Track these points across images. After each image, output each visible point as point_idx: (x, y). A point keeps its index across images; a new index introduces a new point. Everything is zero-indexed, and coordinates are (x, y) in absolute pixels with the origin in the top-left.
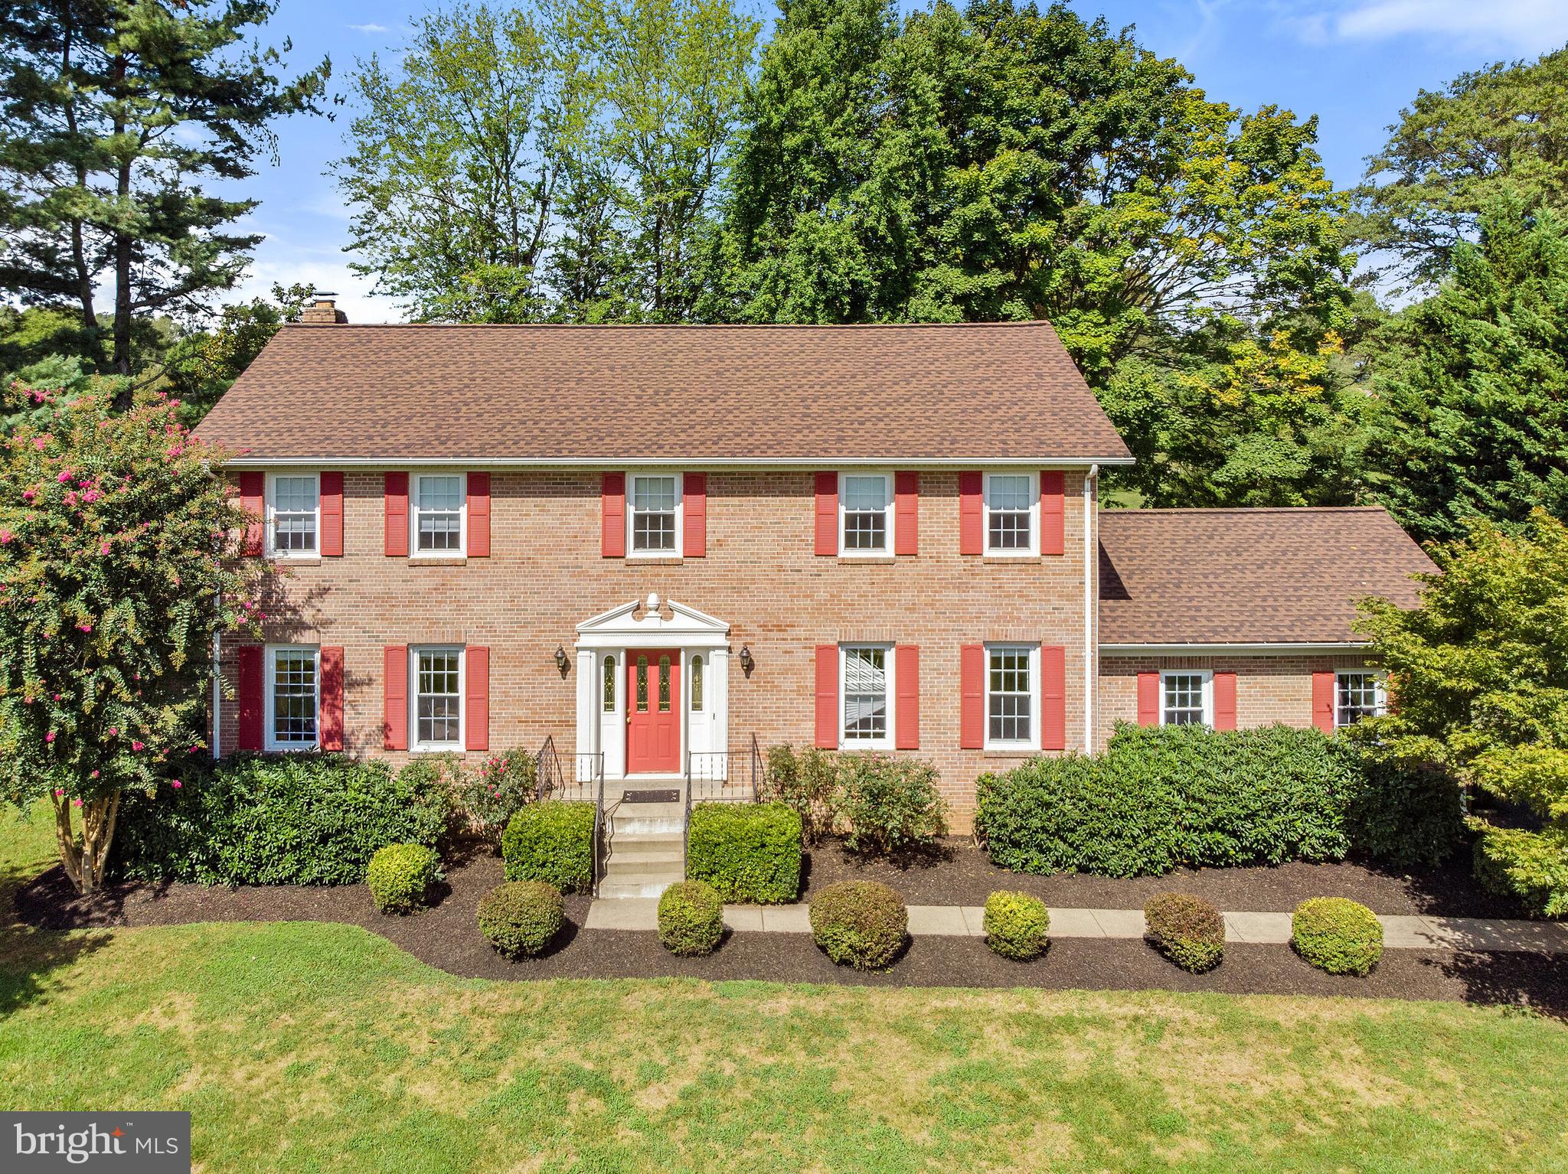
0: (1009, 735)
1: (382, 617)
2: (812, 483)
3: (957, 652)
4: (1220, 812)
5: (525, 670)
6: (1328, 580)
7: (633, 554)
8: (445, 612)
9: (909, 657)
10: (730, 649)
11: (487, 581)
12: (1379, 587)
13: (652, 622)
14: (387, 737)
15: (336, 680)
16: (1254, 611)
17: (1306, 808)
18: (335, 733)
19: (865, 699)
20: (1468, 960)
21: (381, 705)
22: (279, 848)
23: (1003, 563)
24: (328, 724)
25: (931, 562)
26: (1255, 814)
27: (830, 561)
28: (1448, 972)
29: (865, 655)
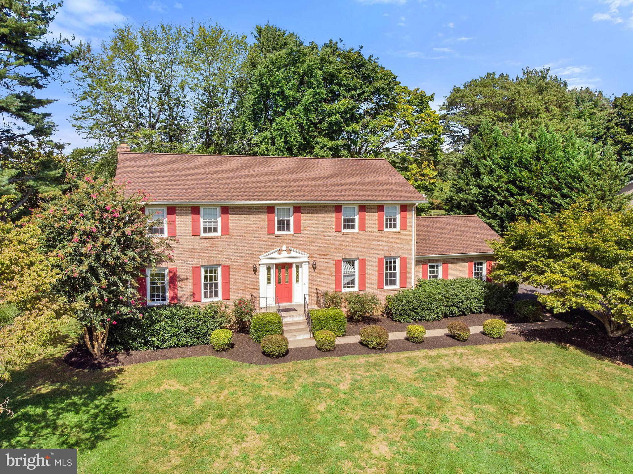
0: (390, 284)
1: (191, 257)
2: (334, 209)
3: (377, 260)
4: (455, 301)
5: (242, 272)
6: (468, 236)
7: (277, 233)
8: (214, 254)
9: (363, 263)
10: (309, 262)
11: (228, 243)
12: (482, 237)
13: (284, 254)
14: (194, 297)
15: (174, 279)
16: (452, 245)
17: (474, 299)
18: (175, 297)
19: (349, 276)
20: (523, 332)
21: (191, 287)
22: (171, 335)
23: (390, 233)
24: (172, 294)
25: (369, 233)
26: (463, 301)
27: (340, 233)
28: (520, 335)
29: (349, 262)
